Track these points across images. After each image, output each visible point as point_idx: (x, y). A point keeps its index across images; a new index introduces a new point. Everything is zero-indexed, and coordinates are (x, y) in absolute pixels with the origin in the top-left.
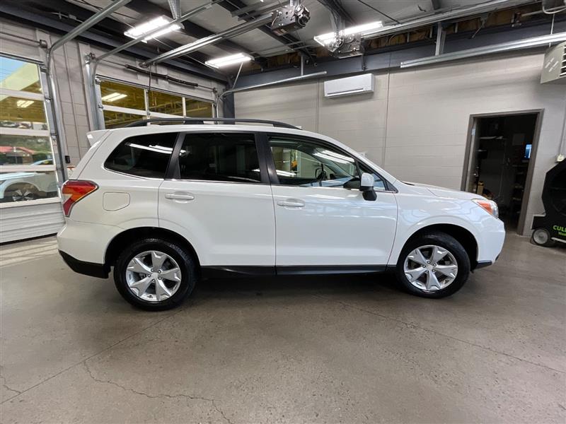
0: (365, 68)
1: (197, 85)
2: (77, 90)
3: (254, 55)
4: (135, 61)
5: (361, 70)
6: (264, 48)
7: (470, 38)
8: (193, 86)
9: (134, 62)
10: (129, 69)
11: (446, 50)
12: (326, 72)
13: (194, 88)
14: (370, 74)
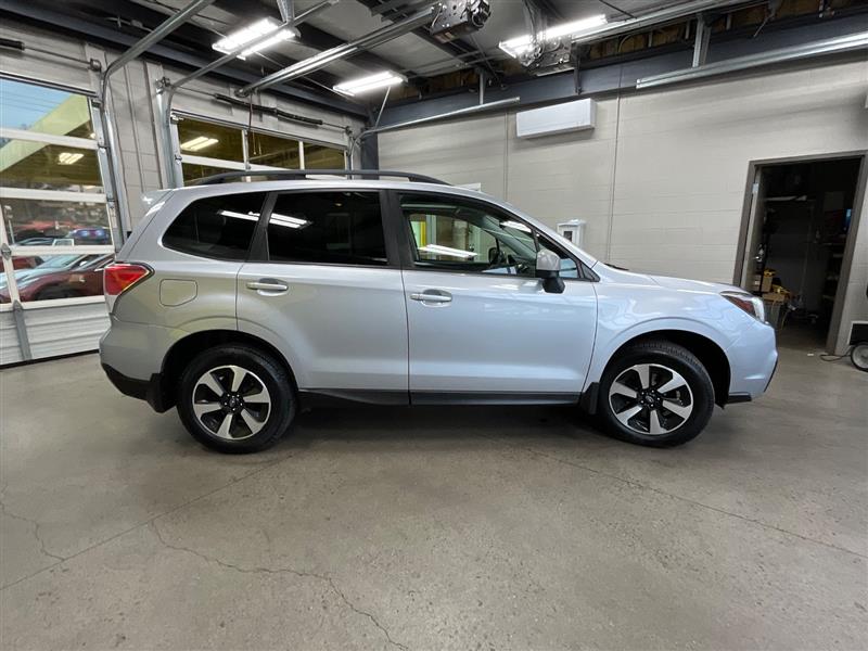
0: (581, 91)
1: (321, 123)
2: (144, 133)
3: (408, 74)
4: (228, 87)
5: (574, 94)
6: (422, 64)
7: (751, 37)
8: (315, 124)
9: (225, 89)
10: (220, 100)
11: (709, 58)
12: (518, 99)
13: (317, 128)
14: (589, 100)
